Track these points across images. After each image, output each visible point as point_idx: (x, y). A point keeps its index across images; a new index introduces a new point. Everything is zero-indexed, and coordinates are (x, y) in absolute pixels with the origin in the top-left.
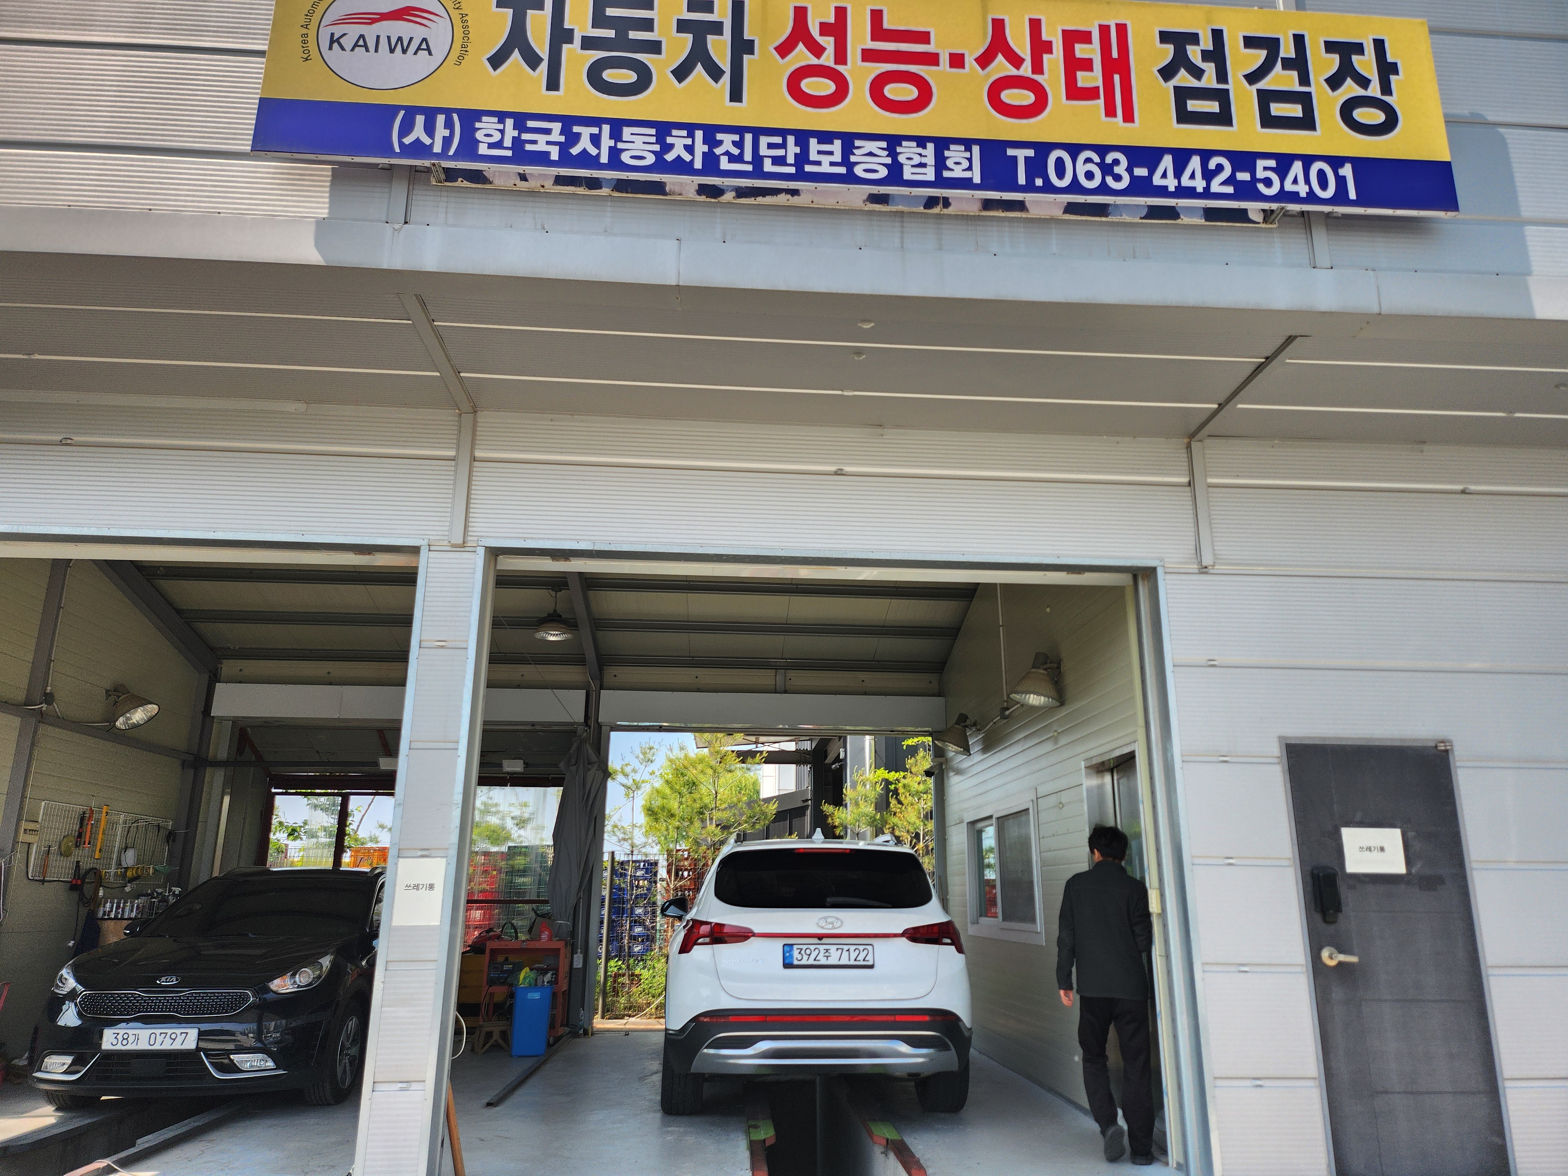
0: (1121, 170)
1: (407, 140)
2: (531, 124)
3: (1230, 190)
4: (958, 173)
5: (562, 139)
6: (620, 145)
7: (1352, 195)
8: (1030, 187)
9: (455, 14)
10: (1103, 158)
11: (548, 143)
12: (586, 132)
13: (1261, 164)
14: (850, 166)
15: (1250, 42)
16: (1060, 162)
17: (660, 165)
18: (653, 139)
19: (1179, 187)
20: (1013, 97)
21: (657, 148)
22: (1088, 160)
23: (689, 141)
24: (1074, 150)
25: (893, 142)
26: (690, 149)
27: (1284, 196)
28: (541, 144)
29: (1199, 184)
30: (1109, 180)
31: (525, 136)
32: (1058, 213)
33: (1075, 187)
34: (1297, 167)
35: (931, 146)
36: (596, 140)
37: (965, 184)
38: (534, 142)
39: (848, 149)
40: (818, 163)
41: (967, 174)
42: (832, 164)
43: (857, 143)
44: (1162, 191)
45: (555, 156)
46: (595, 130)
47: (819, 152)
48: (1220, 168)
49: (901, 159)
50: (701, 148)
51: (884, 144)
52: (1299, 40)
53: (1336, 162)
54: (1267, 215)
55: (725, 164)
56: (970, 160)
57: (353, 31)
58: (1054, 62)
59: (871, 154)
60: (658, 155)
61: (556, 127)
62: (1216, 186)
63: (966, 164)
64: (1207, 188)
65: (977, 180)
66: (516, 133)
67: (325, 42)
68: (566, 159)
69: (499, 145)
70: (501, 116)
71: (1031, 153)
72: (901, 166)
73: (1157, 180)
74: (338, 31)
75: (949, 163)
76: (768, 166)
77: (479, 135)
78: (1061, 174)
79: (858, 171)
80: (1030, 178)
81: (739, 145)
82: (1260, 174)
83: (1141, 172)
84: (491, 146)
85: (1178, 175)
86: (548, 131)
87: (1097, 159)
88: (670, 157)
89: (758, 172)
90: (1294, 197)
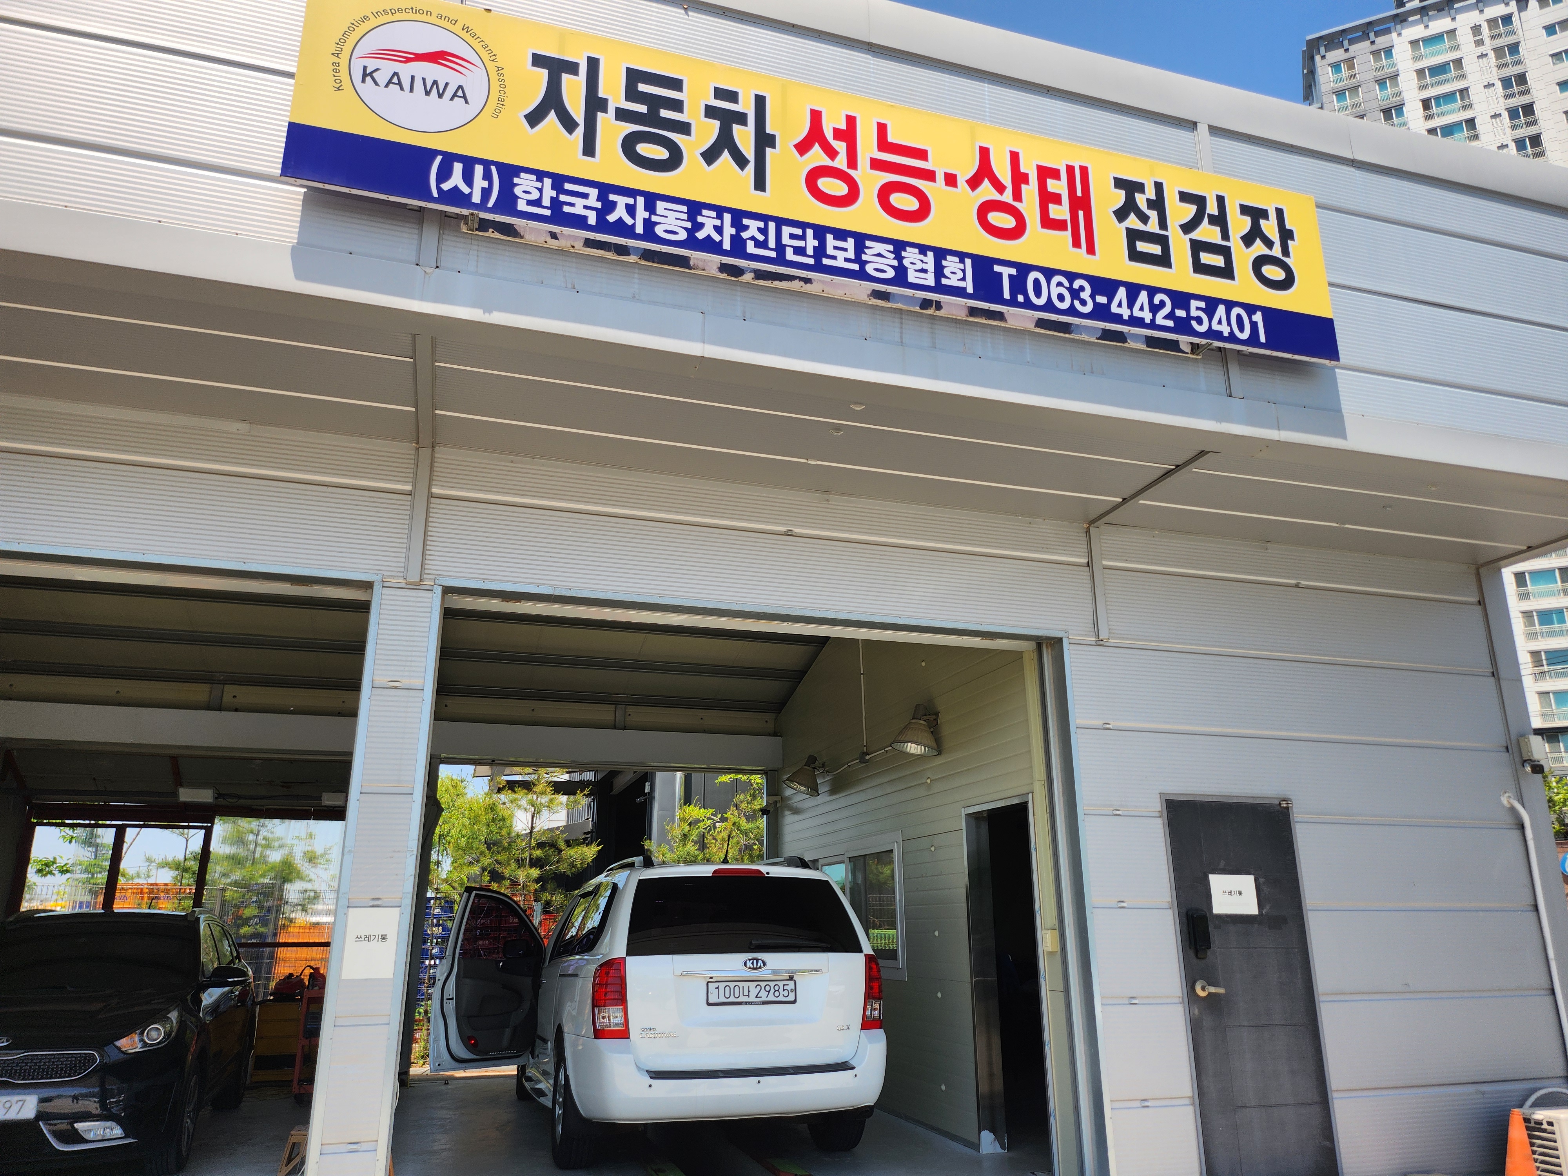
0: (1085, 295)
1: (446, 186)
2: (568, 186)
3: (1170, 323)
4: (952, 281)
5: (599, 205)
6: (654, 218)
7: (1263, 339)
8: (1013, 302)
9: (491, 66)
10: (1071, 283)
11: (586, 207)
12: (622, 201)
13: (1194, 304)
14: (863, 264)
15: (1185, 197)
16: (1037, 282)
17: (691, 242)
18: (685, 217)
19: (1131, 316)
20: (997, 219)
21: (689, 225)
22: (1060, 284)
23: (718, 223)
24: (1049, 273)
25: (899, 246)
26: (719, 230)
27: (1212, 334)
28: (578, 207)
29: (1147, 316)
30: (1077, 303)
31: (563, 198)
32: (1031, 326)
33: (1049, 306)
34: (1221, 310)
35: (930, 254)
36: (631, 210)
37: (960, 292)
38: (572, 205)
39: (860, 249)
40: (834, 258)
41: (961, 284)
42: (847, 260)
43: (868, 243)
44: (1118, 319)
45: (592, 220)
46: (631, 201)
47: (836, 248)
48: (1162, 304)
49: (906, 262)
50: (729, 231)
51: (891, 248)
52: (1221, 200)
53: (1251, 309)
54: (1195, 348)
55: (751, 248)
56: (964, 271)
57: (387, 68)
58: (1030, 191)
59: (879, 255)
60: (690, 232)
61: (594, 193)
62: (1160, 320)
63: (960, 275)
64: (1153, 320)
65: (970, 290)
66: (554, 194)
67: (358, 75)
68: (602, 225)
69: (537, 203)
70: (540, 175)
71: (1013, 271)
72: (906, 269)
73: (1114, 309)
74: (372, 65)
75: (947, 272)
76: (790, 255)
77: (518, 191)
78: (1038, 294)
79: (869, 269)
80: (1013, 293)
81: (764, 231)
82: (1194, 313)
83: (1102, 299)
84: (530, 203)
85: (1131, 306)
86: (585, 196)
87: (1067, 284)
88: (700, 235)
89: (781, 260)
90: (1218, 335)
